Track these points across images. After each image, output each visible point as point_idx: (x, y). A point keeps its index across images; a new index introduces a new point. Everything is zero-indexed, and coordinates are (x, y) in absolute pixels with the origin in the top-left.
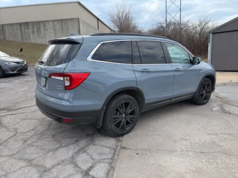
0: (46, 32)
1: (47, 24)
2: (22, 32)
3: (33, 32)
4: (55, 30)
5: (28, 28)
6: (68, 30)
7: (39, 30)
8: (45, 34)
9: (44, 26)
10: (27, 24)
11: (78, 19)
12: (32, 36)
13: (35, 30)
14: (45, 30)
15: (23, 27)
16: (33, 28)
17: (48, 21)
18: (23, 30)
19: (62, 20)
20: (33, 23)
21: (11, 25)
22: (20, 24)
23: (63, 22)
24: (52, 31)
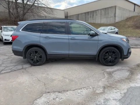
0: (97, 16)
1: (97, 12)
2: (85, 17)
3: (91, 17)
4: (101, 14)
5: (88, 15)
6: (108, 14)
7: (93, 15)
8: (96, 17)
9: (96, 13)
10: (88, 12)
11: (115, 7)
12: (90, 19)
13: (92, 16)
14: (96, 15)
15: (86, 14)
16: (91, 15)
17: (98, 10)
18: (86, 16)
19: (105, 9)
20: (91, 12)
21: (82, 14)
22: (85, 13)
23: (106, 10)
24: (100, 16)
